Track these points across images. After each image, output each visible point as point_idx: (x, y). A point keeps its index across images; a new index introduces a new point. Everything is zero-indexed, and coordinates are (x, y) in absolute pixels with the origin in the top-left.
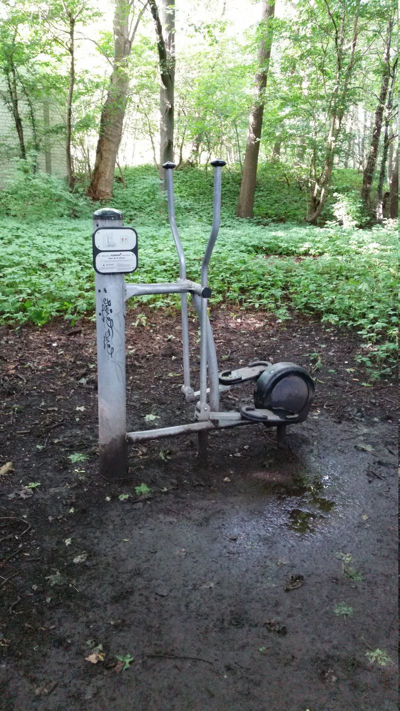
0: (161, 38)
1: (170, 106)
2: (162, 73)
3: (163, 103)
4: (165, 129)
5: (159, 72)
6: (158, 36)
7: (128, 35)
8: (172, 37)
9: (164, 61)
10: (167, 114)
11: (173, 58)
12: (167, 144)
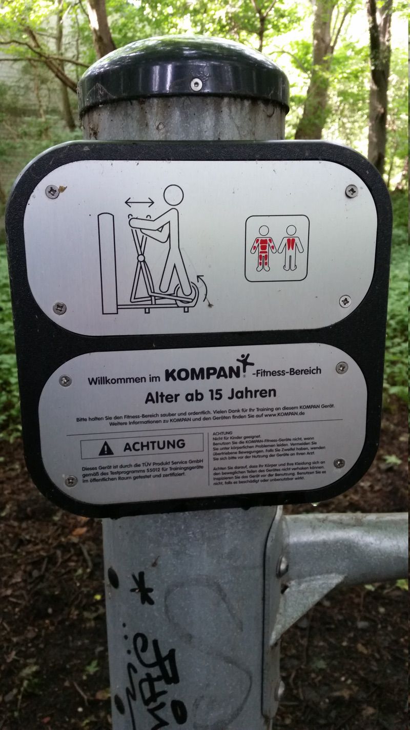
0: (374, 20)
1: (382, 111)
2: (373, 68)
3: (372, 107)
4: (375, 140)
5: (369, 66)
6: (371, 18)
7: (330, 40)
8: (387, 20)
9: (376, 52)
10: (378, 121)
11: (389, 47)
12: (377, 159)
